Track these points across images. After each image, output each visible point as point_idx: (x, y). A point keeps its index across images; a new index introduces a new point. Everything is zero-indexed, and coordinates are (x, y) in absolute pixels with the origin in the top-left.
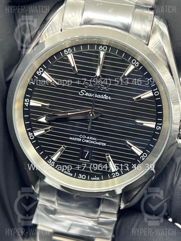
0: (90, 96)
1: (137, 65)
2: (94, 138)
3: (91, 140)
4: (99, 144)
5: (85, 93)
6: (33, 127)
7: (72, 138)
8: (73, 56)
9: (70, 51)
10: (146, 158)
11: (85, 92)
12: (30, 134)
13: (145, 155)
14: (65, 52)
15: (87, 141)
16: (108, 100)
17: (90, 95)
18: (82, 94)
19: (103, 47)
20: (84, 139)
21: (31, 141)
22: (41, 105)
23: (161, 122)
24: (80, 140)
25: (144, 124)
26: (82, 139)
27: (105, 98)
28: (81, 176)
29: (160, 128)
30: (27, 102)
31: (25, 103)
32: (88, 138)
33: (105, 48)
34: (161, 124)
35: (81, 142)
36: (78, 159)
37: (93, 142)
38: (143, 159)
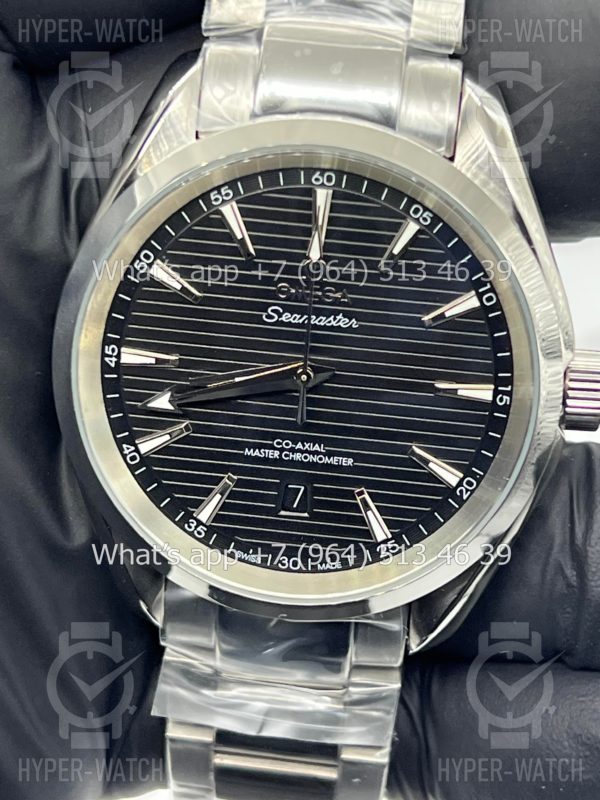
0: (296, 321)
1: (425, 219)
2: (317, 445)
3: (310, 453)
4: (334, 460)
5: (280, 315)
6: (135, 429)
7: (252, 450)
8: (239, 208)
9: (227, 195)
10: (472, 491)
11: (281, 311)
12: (128, 449)
13: (470, 484)
14: (213, 198)
15: (298, 456)
16: (350, 329)
17: (296, 319)
18: (273, 318)
19: (322, 175)
20: (289, 450)
21: (132, 469)
22: (153, 361)
23: (509, 381)
24: (277, 454)
25: (460, 392)
26: (282, 450)
27: (341, 324)
29: (508, 398)
30: (111, 356)
31: (107, 359)
32: (299, 446)
33: (329, 179)
34: (509, 389)
35: (278, 462)
36: (275, 512)
37: (316, 459)
38: (465, 497)
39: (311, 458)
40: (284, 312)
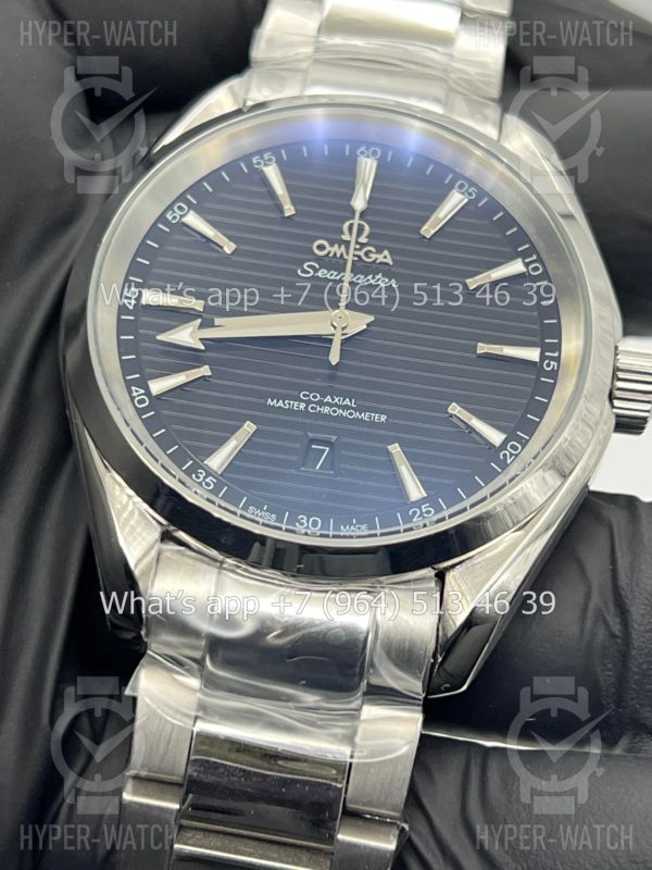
0: (333, 277)
2: (347, 400)
3: (339, 407)
4: (365, 416)
5: (316, 270)
6: (147, 371)
7: (275, 401)
9: (270, 160)
10: (517, 456)
11: (317, 267)
12: (138, 392)
13: (514, 448)
14: (255, 161)
15: (326, 410)
16: (389, 288)
18: (309, 272)
19: (367, 148)
20: (316, 403)
21: (140, 413)
23: (558, 347)
26: (308, 402)
27: (380, 283)
28: (304, 521)
29: (556, 364)
32: (328, 399)
33: (374, 153)
34: (556, 354)
35: (304, 414)
37: (345, 414)
38: (509, 462)
39: (340, 412)
40: (320, 268)
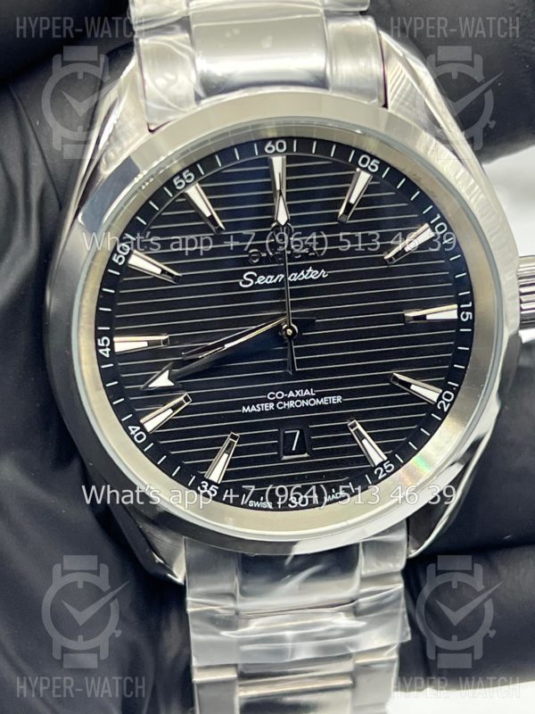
0: (270, 282)
1: (373, 167)
2: (307, 390)
3: (301, 398)
4: (324, 401)
5: (255, 279)
6: (137, 410)
7: (248, 407)
8: (202, 188)
9: (189, 178)
10: (452, 403)
11: (256, 275)
12: (134, 429)
13: (448, 396)
14: (176, 183)
15: (291, 404)
16: (321, 280)
17: (270, 279)
18: (249, 282)
19: (274, 143)
20: (282, 400)
21: (141, 447)
22: (146, 344)
23: (470, 298)
24: (271, 406)
25: (428, 317)
26: (275, 401)
27: (312, 276)
29: (470, 313)
30: (104, 347)
31: (101, 351)
32: (291, 394)
33: (281, 146)
34: (470, 305)
35: (275, 412)
36: (277, 458)
37: (308, 403)
38: (446, 410)
39: (303, 403)
40: (258, 276)
